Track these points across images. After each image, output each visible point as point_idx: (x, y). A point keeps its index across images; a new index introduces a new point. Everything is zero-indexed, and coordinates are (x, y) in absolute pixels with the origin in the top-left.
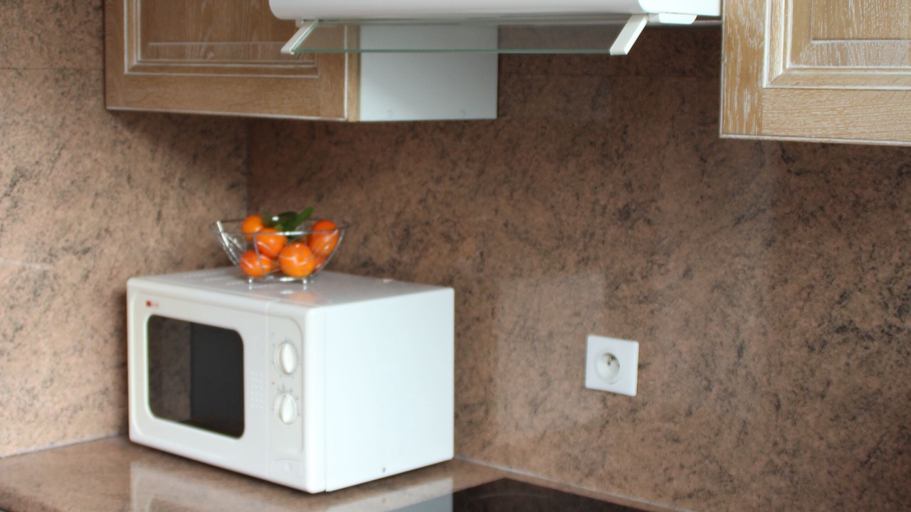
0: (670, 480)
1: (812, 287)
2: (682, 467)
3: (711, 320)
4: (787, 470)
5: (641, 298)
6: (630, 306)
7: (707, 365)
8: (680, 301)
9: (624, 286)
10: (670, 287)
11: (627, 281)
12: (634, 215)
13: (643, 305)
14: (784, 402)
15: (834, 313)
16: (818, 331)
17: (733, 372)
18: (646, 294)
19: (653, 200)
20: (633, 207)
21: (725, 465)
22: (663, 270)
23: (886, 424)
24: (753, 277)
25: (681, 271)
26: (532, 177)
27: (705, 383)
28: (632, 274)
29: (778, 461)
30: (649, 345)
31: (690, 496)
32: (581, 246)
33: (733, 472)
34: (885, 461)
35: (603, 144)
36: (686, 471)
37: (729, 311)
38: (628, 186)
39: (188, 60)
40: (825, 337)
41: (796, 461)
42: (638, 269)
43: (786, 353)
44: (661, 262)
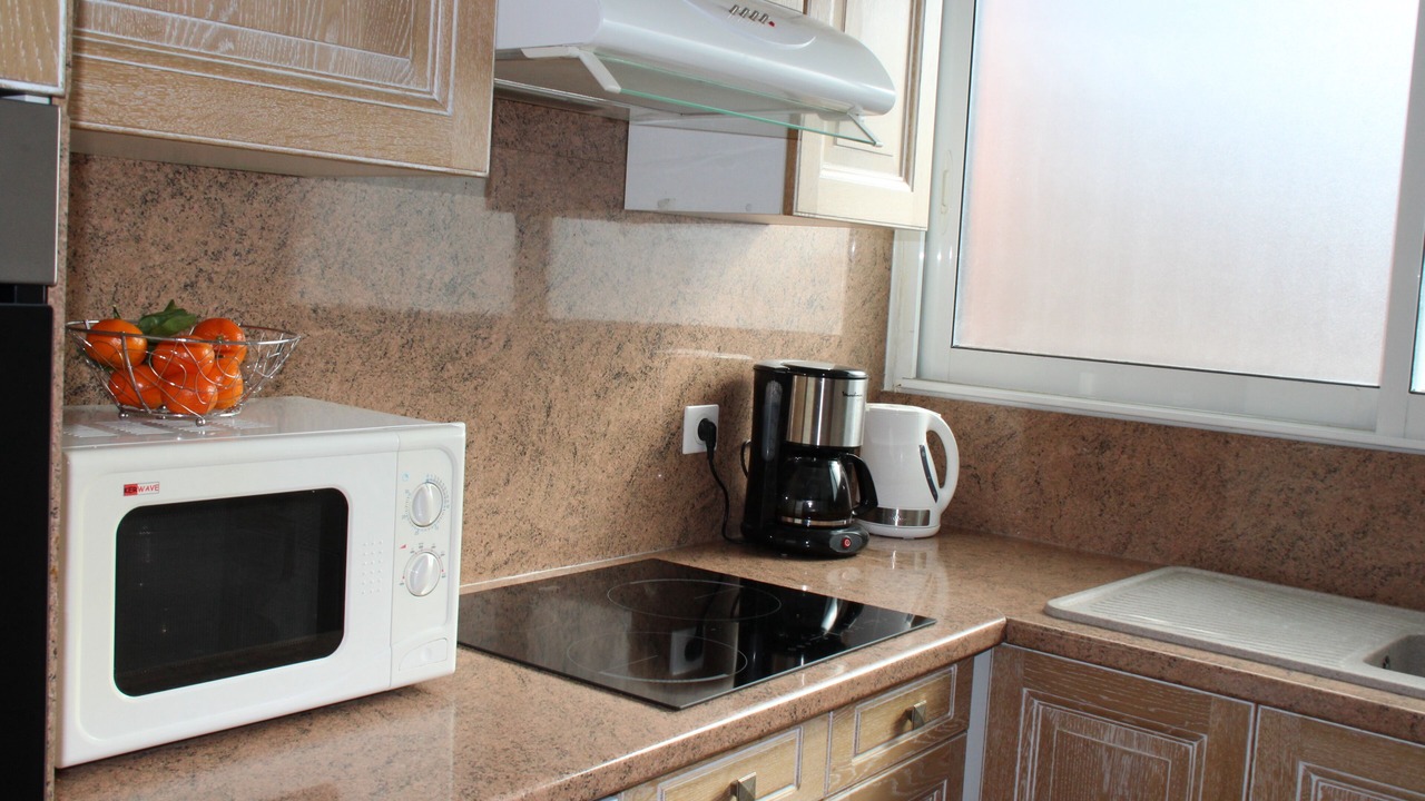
0: (490, 553)
1: (599, 343)
2: (500, 536)
3: (526, 386)
4: (580, 510)
5: (466, 376)
6: (455, 386)
7: (522, 431)
8: (501, 372)
9: (449, 366)
10: (492, 360)
11: (453, 360)
12: (460, 290)
13: (467, 383)
14: (579, 448)
15: (613, 363)
16: (603, 380)
17: (542, 432)
18: (470, 371)
19: (477, 273)
20: (459, 281)
21: (536, 521)
22: (486, 344)
23: (642, 446)
24: (559, 340)
25: (502, 343)
26: (349, 250)
27: (521, 448)
28: (457, 352)
29: (575, 503)
30: (473, 423)
31: (506, 563)
32: (405, 327)
33: (541, 526)
34: (641, 476)
35: (430, 213)
36: (504, 539)
37: (540, 375)
38: (455, 258)
39: (172, 45)
40: (607, 385)
41: (587, 497)
42: (463, 346)
43: (581, 404)
44: (483, 336)
